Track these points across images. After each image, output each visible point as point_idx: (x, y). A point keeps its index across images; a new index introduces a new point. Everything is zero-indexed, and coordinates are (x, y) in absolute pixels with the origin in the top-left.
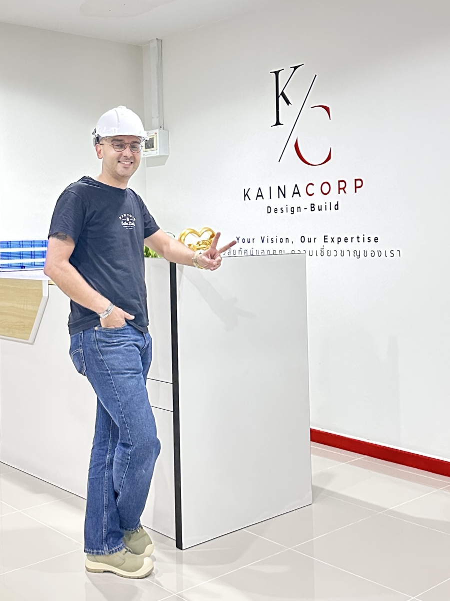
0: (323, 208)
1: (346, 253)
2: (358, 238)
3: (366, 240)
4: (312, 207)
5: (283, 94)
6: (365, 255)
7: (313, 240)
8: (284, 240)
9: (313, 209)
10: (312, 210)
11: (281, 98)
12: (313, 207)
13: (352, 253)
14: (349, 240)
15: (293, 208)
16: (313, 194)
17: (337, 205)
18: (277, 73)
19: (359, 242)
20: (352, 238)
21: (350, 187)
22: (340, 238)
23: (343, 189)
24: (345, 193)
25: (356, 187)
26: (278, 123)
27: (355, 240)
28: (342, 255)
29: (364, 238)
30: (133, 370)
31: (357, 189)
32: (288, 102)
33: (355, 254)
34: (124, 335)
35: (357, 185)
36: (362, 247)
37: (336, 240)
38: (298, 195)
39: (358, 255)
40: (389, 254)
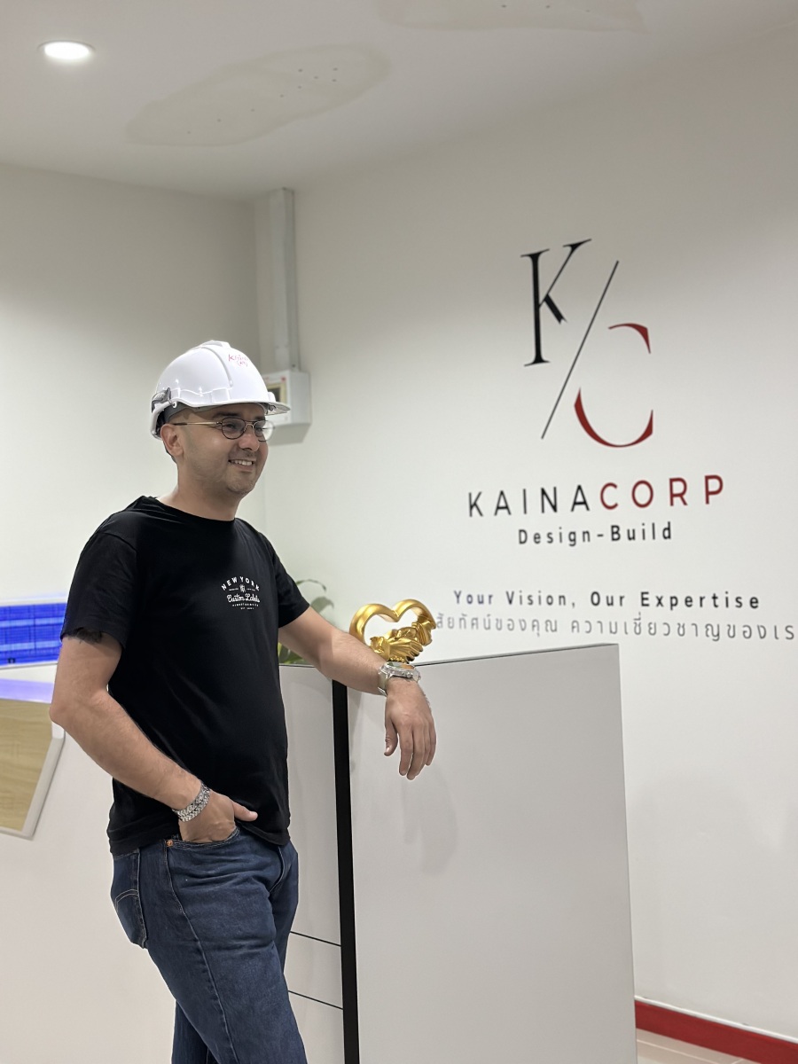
0: (639, 535)
1: (690, 629)
2: (715, 598)
3: (732, 602)
4: (613, 533)
5: (548, 300)
6: (731, 634)
7: (616, 601)
8: (556, 600)
9: (616, 536)
10: (613, 539)
11: (544, 309)
12: (617, 533)
13: (702, 630)
14: (696, 602)
15: (574, 533)
16: (616, 506)
17: (669, 529)
18: (535, 258)
19: (716, 606)
20: (701, 599)
21: (696, 492)
22: (675, 598)
23: (681, 495)
24: (685, 503)
25: (708, 493)
26: (539, 359)
27: (708, 601)
28: (681, 632)
29: (727, 599)
30: (254, 937)
31: (711, 497)
32: (559, 317)
33: (710, 633)
34: (233, 858)
35: (711, 489)
36: (722, 617)
37: (666, 602)
38: (583, 507)
39: (715, 633)
40: (782, 634)
